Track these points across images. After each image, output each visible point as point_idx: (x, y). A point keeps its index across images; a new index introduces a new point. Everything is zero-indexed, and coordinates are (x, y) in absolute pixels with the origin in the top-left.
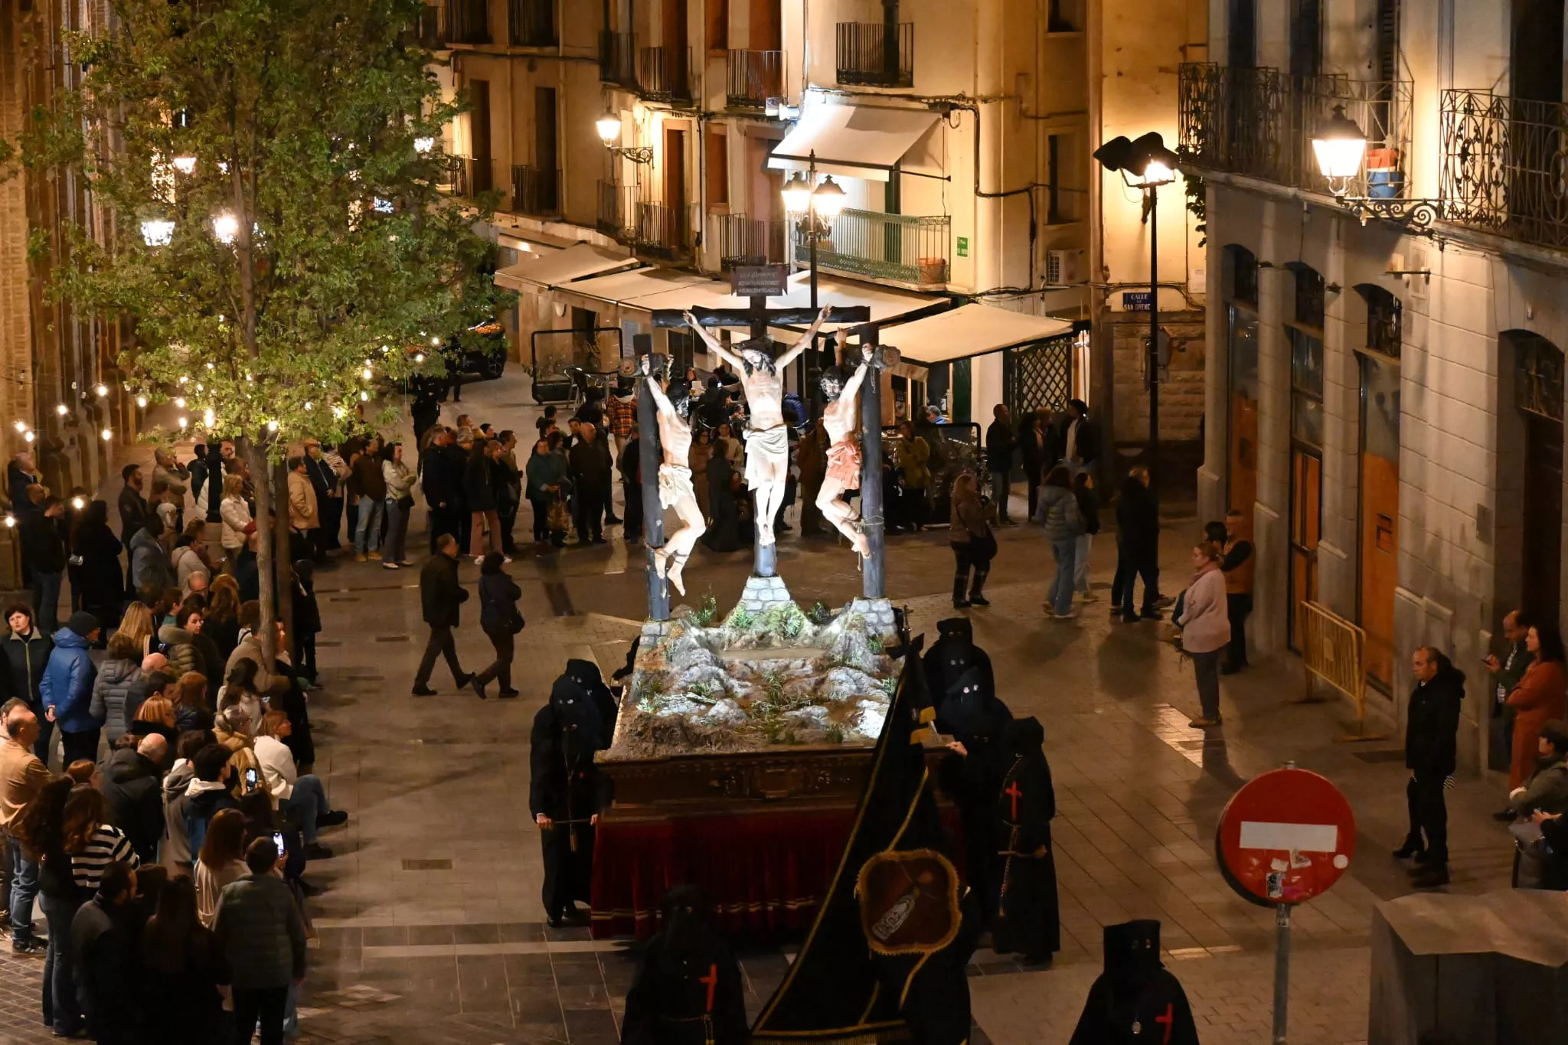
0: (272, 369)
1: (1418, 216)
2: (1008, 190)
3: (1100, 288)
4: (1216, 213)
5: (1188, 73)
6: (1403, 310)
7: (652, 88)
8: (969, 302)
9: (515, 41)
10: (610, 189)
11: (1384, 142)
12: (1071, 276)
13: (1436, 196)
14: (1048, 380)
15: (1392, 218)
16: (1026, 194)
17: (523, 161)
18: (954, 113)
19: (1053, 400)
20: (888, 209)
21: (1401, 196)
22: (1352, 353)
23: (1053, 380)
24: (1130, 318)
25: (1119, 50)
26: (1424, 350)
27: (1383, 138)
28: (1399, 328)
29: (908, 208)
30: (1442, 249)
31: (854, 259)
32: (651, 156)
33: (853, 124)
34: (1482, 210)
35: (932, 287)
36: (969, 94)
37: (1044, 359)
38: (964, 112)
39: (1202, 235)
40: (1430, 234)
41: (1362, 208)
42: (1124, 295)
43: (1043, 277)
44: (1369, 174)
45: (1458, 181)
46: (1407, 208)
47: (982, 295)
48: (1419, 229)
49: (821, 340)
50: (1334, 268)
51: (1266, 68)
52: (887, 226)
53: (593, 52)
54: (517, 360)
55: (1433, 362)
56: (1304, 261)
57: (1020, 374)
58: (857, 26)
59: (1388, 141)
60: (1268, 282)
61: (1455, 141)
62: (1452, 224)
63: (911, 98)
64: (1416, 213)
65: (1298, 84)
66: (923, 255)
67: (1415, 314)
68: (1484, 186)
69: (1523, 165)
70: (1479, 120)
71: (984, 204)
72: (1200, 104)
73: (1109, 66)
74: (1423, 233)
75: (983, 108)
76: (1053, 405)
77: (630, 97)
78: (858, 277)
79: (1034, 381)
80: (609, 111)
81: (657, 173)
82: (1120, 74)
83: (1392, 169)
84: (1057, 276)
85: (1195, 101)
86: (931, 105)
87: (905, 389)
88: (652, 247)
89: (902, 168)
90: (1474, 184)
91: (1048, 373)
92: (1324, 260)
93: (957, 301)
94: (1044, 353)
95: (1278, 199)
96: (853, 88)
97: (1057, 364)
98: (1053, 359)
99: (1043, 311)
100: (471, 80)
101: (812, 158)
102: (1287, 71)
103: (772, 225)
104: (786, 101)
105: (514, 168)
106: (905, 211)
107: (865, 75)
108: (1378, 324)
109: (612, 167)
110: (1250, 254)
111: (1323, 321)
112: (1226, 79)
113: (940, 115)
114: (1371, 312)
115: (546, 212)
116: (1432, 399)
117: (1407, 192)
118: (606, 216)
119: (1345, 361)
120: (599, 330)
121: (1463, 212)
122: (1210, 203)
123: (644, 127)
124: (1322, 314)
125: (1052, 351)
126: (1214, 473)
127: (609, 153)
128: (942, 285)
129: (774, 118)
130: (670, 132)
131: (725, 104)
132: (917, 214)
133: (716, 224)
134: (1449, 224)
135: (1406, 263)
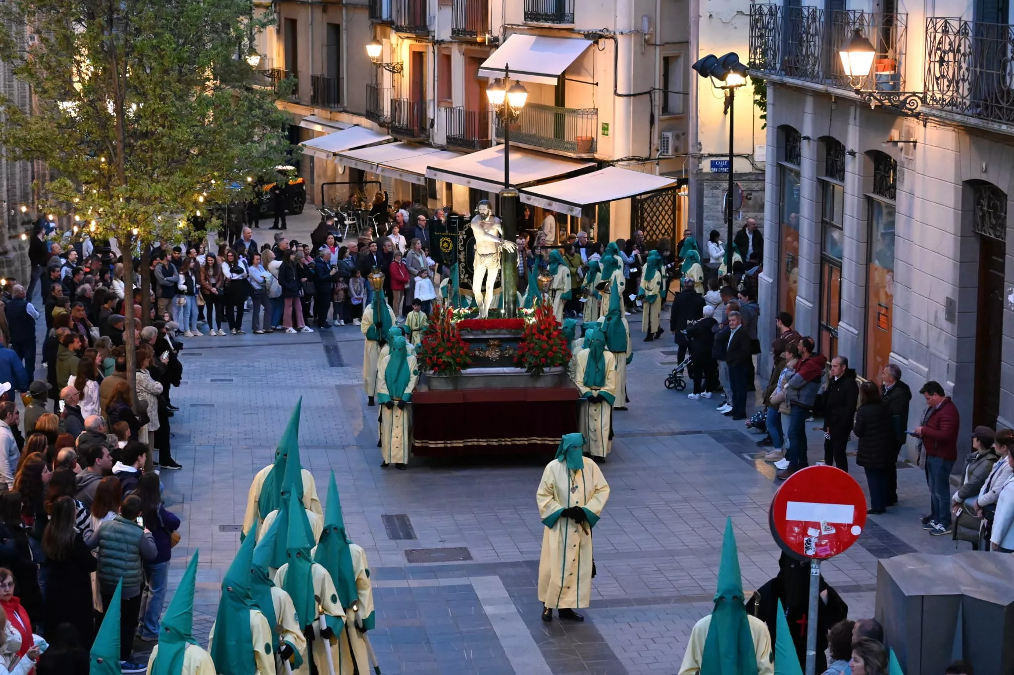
0: (136, 193)
1: (909, 103)
2: (637, 92)
3: (696, 156)
4: (774, 105)
5: (756, 12)
6: (898, 168)
7: (403, 24)
8: (609, 166)
10: (375, 91)
11: (887, 54)
12: (676, 149)
13: (921, 90)
14: (661, 218)
15: (892, 105)
16: (648, 95)
17: (318, 73)
18: (601, 41)
19: (663, 231)
20: (557, 104)
21: (898, 90)
22: (862, 196)
23: (664, 217)
24: (715, 177)
26: (912, 194)
27: (886, 52)
28: (895, 180)
29: (570, 103)
30: (925, 126)
31: (533, 137)
32: (402, 69)
33: (534, 48)
34: (953, 98)
35: (585, 156)
36: (611, 28)
37: (658, 204)
38: (607, 41)
39: (763, 121)
40: (917, 115)
41: (872, 98)
42: (712, 161)
43: (658, 150)
44: (877, 75)
45: (937, 79)
46: (902, 98)
47: (618, 161)
48: (910, 112)
49: (511, 189)
50: (852, 140)
51: (808, 7)
52: (556, 115)
53: (366, 1)
54: (313, 202)
55: (918, 202)
56: (832, 135)
57: (642, 214)
59: (890, 53)
60: (808, 152)
61: (936, 52)
62: (932, 107)
63: (572, 31)
64: (908, 101)
65: (830, 16)
66: (579, 134)
67: (906, 170)
68: (955, 82)
69: (981, 67)
70: (952, 38)
71: (621, 101)
72: (763, 30)
73: (703, 11)
74: (912, 115)
75: (620, 38)
76: (663, 235)
77: (389, 30)
78: (536, 148)
79: (651, 218)
80: (375, 40)
81: (405, 81)
82: (711, 16)
83: (892, 72)
84: (667, 149)
85: (759, 29)
86: (585, 36)
87: (566, 223)
88: (401, 128)
89: (567, 77)
90: (948, 81)
91: (661, 213)
92: (845, 135)
93: (602, 164)
94: (658, 200)
95: (816, 94)
96: (535, 23)
97: (667, 208)
98: (664, 204)
99: (657, 173)
100: (285, 18)
101: (507, 70)
102: (823, 8)
103: (480, 114)
104: (491, 33)
105: (313, 77)
106: (568, 105)
107: (543, 15)
108: (881, 178)
109: (377, 76)
110: (795, 131)
111: (844, 175)
112: (782, 14)
113: (591, 42)
114: (877, 169)
115: (333, 106)
116: (916, 227)
117: (902, 88)
118: (372, 108)
119: (859, 201)
120: (367, 182)
121: (940, 100)
122: (769, 99)
123: (398, 50)
124: (843, 171)
125: (664, 199)
126: (770, 277)
127: (374, 67)
128: (592, 154)
129: (482, 44)
130: (414, 52)
131: (450, 35)
132: (576, 108)
133: (444, 113)
134: (929, 108)
135: (900, 135)
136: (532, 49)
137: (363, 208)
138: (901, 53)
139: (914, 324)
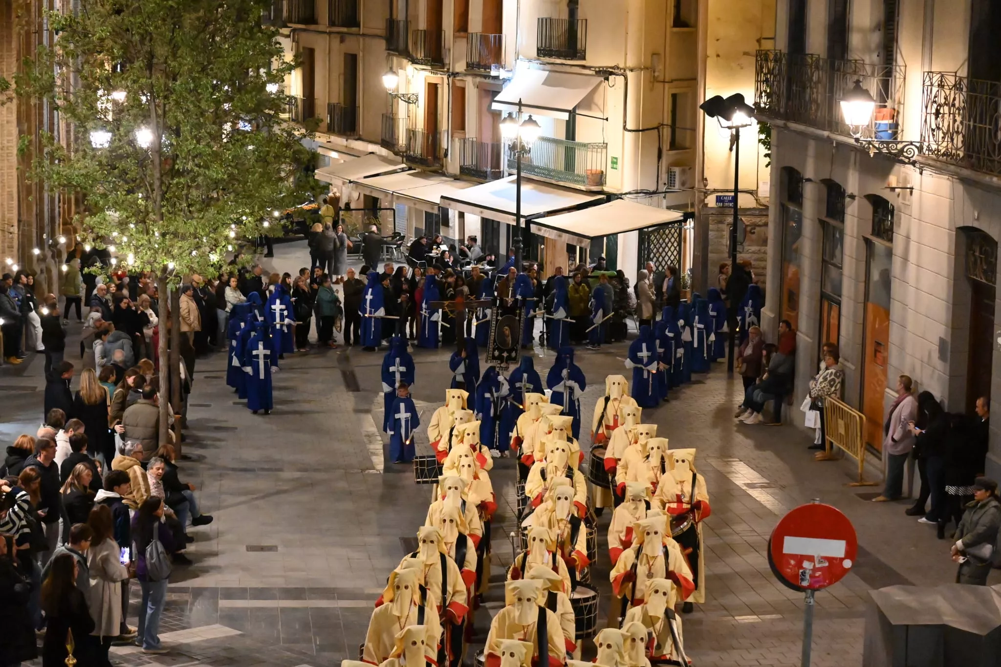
0: (172, 229)
1: (906, 152)
2: (645, 128)
3: (702, 192)
4: (777, 146)
5: (762, 57)
6: (895, 212)
7: (419, 56)
8: (617, 199)
9: (332, 23)
10: (390, 120)
11: (886, 104)
12: (683, 184)
13: (919, 140)
14: (667, 249)
15: (890, 153)
16: (656, 130)
17: (335, 100)
18: (611, 78)
20: (567, 138)
21: (896, 139)
22: (861, 238)
23: (669, 249)
24: (720, 212)
25: (718, 40)
26: (908, 237)
28: (892, 223)
29: (580, 138)
30: (921, 173)
31: (544, 169)
32: (417, 99)
33: (547, 82)
34: (948, 149)
35: (594, 188)
36: (621, 66)
37: (664, 236)
38: (617, 77)
39: (768, 160)
40: (914, 163)
41: (871, 146)
42: (717, 196)
43: (665, 184)
44: (876, 124)
45: (933, 130)
46: (900, 146)
47: (626, 194)
48: (907, 161)
49: (522, 220)
50: (852, 183)
51: (812, 55)
52: (566, 148)
53: (382, 32)
55: (913, 246)
56: (833, 178)
57: (649, 245)
58: (551, 19)
59: (889, 103)
60: (809, 192)
61: (932, 105)
62: (928, 158)
63: (584, 67)
64: (905, 150)
65: (832, 66)
66: (589, 168)
67: (903, 215)
68: (949, 134)
69: (975, 121)
70: (948, 92)
71: (629, 136)
72: (769, 76)
73: (710, 52)
74: (909, 163)
75: (630, 75)
77: (405, 61)
78: (547, 180)
79: (658, 250)
80: (391, 70)
81: (420, 111)
82: (718, 56)
83: (891, 121)
84: (674, 183)
85: (765, 74)
86: (596, 72)
87: (575, 252)
88: (416, 157)
89: (578, 112)
90: (943, 133)
91: (667, 245)
92: (846, 180)
93: (610, 197)
94: (664, 232)
95: (817, 138)
96: (547, 60)
97: (673, 240)
98: (670, 236)
99: (664, 206)
100: (304, 48)
101: (520, 104)
102: (825, 57)
103: (492, 145)
104: (504, 67)
105: (329, 104)
106: (578, 139)
107: (555, 51)
108: (879, 221)
109: (392, 106)
110: (798, 173)
111: (844, 217)
112: (786, 61)
113: (602, 79)
114: (875, 212)
115: (349, 133)
116: (912, 268)
117: (900, 136)
118: (387, 137)
119: (858, 242)
120: (381, 209)
121: (935, 150)
122: (774, 139)
123: (413, 81)
124: (843, 213)
125: (670, 231)
126: (771, 312)
127: (390, 97)
128: (601, 187)
129: (496, 77)
130: (429, 84)
131: (465, 67)
132: (586, 141)
133: (457, 144)
134: (926, 157)
135: (898, 182)
136: (544, 84)
139: (908, 360)
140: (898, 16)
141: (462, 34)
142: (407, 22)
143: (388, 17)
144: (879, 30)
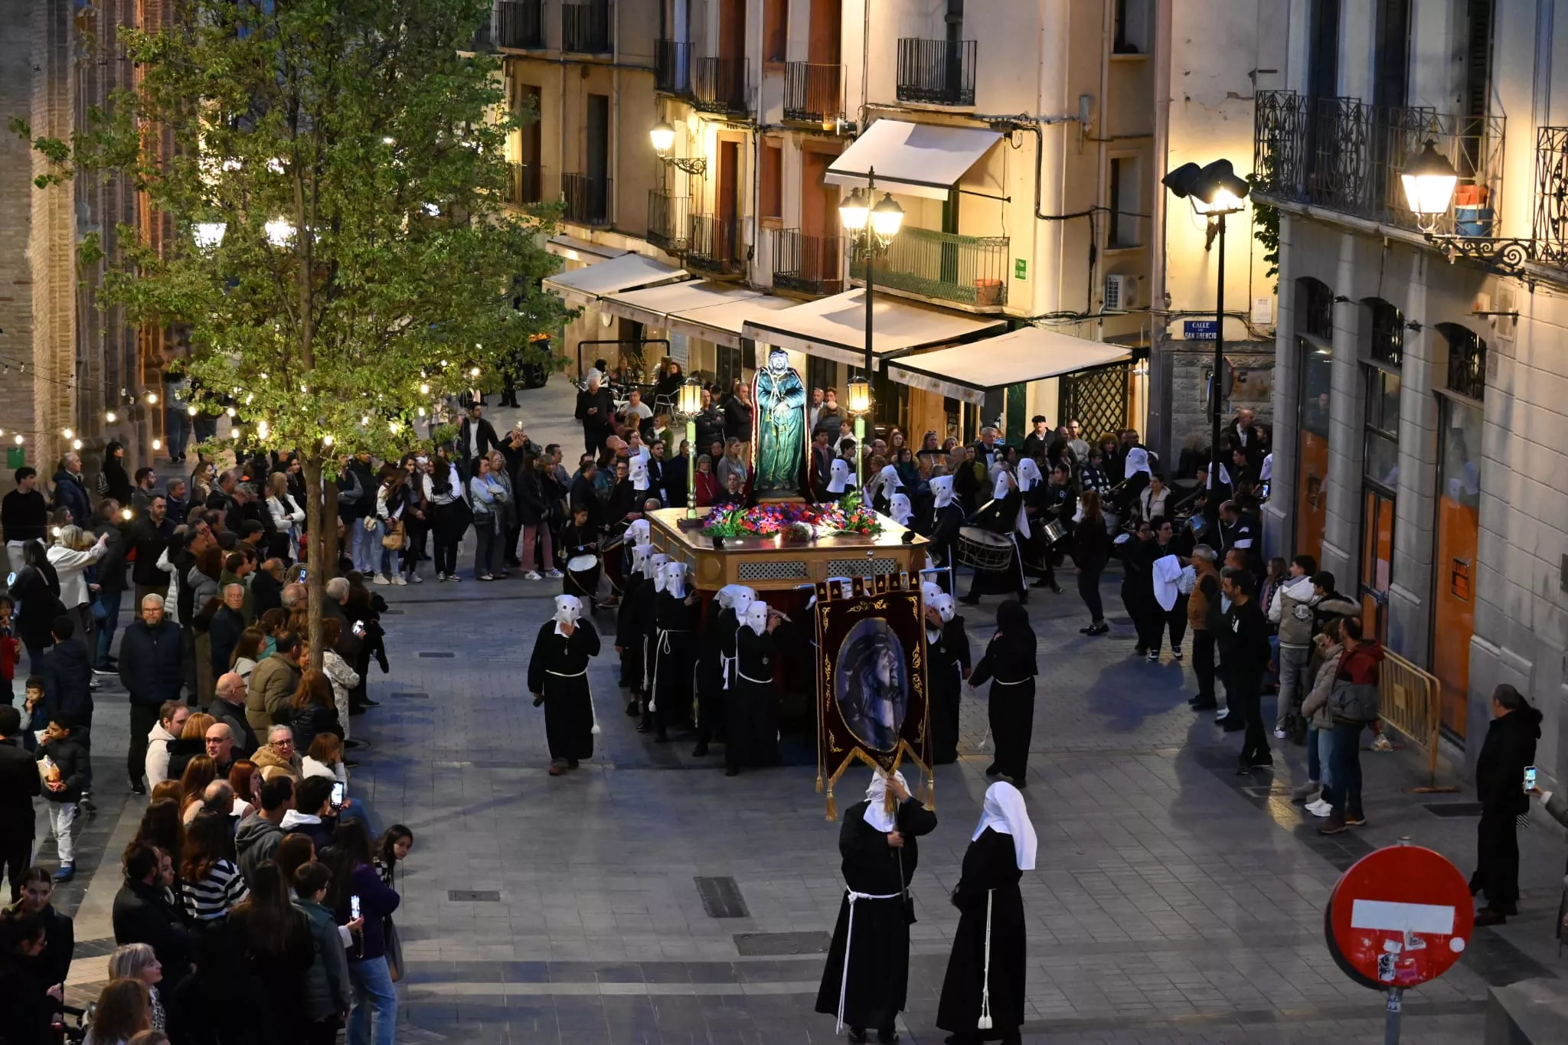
1: (1508, 256)
2: (1070, 213)
3: (1163, 315)
4: (1290, 245)
5: (1265, 101)
6: (1488, 352)
7: (707, 99)
8: (1027, 325)
9: (569, 47)
10: (662, 200)
11: (1474, 179)
12: (1130, 302)
13: (1530, 237)
14: (1104, 406)
15: (1481, 257)
16: (1087, 217)
17: (573, 169)
18: (1016, 134)
19: (1107, 427)
20: (945, 228)
21: (1489, 234)
22: (1430, 393)
23: (1108, 406)
24: (1191, 347)
26: (1509, 394)
27: (1472, 174)
28: (1482, 369)
30: (1532, 290)
31: (909, 278)
32: (704, 168)
33: (912, 141)
35: (989, 309)
36: (1032, 114)
37: (1100, 385)
38: (1026, 132)
39: (1270, 265)
40: (1520, 274)
41: (1450, 246)
42: (1186, 322)
43: (1101, 302)
44: (1457, 210)
45: (1554, 222)
46: (1497, 247)
47: (1039, 318)
48: (1508, 269)
49: (875, 360)
50: (1415, 305)
51: (1348, 98)
52: (944, 245)
53: (649, 61)
54: (563, 369)
55: (1518, 408)
56: (1382, 297)
57: (1076, 400)
58: (918, 41)
59: (1478, 178)
60: (1343, 317)
61: (1552, 182)
62: (1546, 266)
63: (971, 116)
64: (1506, 253)
65: (1384, 116)
66: (980, 276)
67: (1500, 357)
71: (1045, 226)
72: (1277, 132)
73: (1176, 91)
74: (1512, 274)
75: (1045, 129)
77: (685, 107)
78: (914, 296)
79: (1090, 407)
80: (663, 121)
81: (709, 186)
82: (1188, 99)
83: (1481, 206)
84: (1116, 301)
85: (1271, 130)
86: (992, 125)
87: (958, 411)
88: (703, 260)
89: (962, 188)
91: (1104, 399)
92: (1404, 298)
93: (1014, 324)
94: (1100, 379)
95: (1357, 232)
96: (914, 104)
97: (1113, 391)
98: (1109, 385)
99: (1100, 337)
100: (524, 86)
101: (871, 175)
102: (1371, 103)
103: (825, 241)
104: (844, 116)
105: (564, 175)
106: (964, 229)
107: (926, 92)
108: (1460, 366)
109: (664, 177)
110: (1324, 287)
111: (1401, 360)
112: (1306, 108)
113: (1001, 135)
114: (1453, 351)
115: (595, 220)
116: (1516, 444)
117: (1495, 230)
118: (657, 226)
119: (1424, 401)
120: (646, 341)
121: (1558, 254)
122: (1284, 235)
123: (698, 138)
124: (1400, 350)
125: (1109, 378)
126: (1280, 508)
127: (662, 163)
128: (999, 307)
129: (831, 133)
130: (724, 144)
131: (781, 117)
132: (975, 234)
133: (769, 237)
134: (1541, 265)
135: (1492, 304)
136: (907, 143)
137: (641, 382)
138: (1495, 177)
139: (1511, 593)
140: (1492, 37)
141: (777, 64)
142: (688, 45)
143: (658, 36)
144: (1461, 59)
